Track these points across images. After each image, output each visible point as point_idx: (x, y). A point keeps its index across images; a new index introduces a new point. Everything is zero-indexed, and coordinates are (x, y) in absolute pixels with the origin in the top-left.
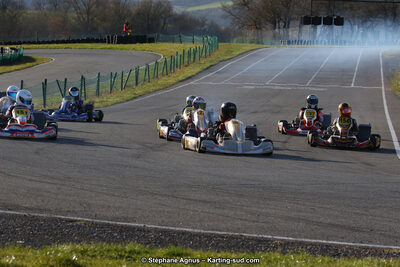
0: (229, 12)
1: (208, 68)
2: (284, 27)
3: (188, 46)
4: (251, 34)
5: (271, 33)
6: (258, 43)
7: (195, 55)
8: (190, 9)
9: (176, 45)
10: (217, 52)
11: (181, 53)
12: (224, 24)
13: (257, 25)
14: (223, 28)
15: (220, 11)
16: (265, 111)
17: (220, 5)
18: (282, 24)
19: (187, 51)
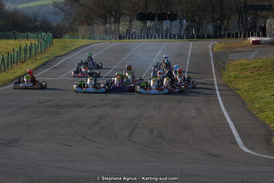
0: (61, 9)
1: (44, 64)
2: (115, 22)
3: (23, 43)
4: (83, 29)
5: (102, 28)
6: (90, 38)
7: (30, 51)
8: (21, 6)
9: (11, 42)
10: (52, 49)
11: (17, 49)
12: (55, 21)
13: (89, 21)
14: (54, 24)
15: (51, 7)
16: (104, 105)
17: (51, 2)
18: (113, 19)
19: (23, 47)
